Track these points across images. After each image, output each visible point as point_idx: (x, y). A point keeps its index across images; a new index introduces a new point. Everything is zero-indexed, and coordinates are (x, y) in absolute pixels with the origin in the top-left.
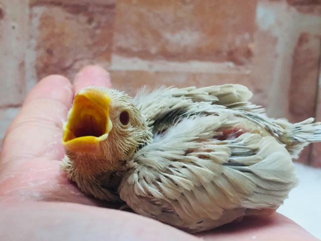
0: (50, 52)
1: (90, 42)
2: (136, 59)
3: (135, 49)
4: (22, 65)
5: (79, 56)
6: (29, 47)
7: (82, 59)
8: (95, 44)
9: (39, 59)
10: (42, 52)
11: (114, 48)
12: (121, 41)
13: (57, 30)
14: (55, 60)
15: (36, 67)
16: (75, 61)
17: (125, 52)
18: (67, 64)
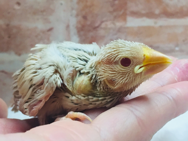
0: (85, 17)
1: (111, 9)
2: (144, 18)
3: (143, 12)
4: (68, 27)
5: (104, 19)
6: (71, 15)
7: (107, 21)
8: (115, 11)
9: (79, 22)
10: (80, 18)
11: (128, 12)
12: (132, 7)
13: (89, 4)
14: (88, 23)
15: (77, 28)
16: (102, 22)
17: (136, 14)
18: (97, 25)
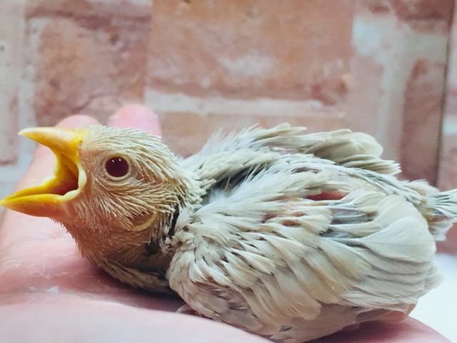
0: (55, 84)
1: (114, 70)
2: (180, 96)
3: (179, 81)
4: (14, 102)
5: (98, 91)
6: (24, 77)
7: (101, 95)
8: (121, 73)
9: (40, 94)
10: (44, 84)
11: (148, 80)
12: (158, 69)
13: (65, 53)
14: (62, 97)
15: (35, 106)
16: (92, 97)
17: (164, 85)
18: (80, 103)
